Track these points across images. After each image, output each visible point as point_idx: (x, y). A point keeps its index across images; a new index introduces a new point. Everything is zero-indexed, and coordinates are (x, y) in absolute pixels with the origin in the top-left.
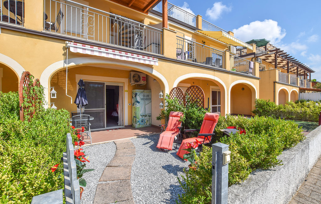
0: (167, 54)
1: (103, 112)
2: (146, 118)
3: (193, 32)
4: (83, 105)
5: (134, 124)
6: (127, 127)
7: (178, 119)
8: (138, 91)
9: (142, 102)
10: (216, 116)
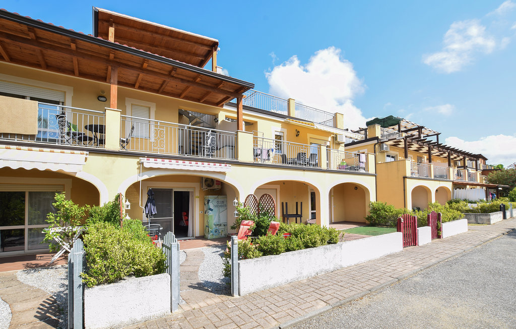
0: (241, 159)
1: (171, 222)
2: (221, 227)
3: (282, 120)
4: (152, 215)
5: (206, 235)
6: (197, 238)
7: (249, 227)
8: (211, 197)
9: (215, 209)
10: (277, 224)
